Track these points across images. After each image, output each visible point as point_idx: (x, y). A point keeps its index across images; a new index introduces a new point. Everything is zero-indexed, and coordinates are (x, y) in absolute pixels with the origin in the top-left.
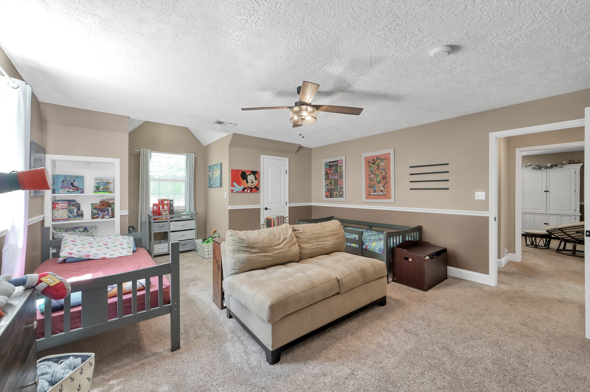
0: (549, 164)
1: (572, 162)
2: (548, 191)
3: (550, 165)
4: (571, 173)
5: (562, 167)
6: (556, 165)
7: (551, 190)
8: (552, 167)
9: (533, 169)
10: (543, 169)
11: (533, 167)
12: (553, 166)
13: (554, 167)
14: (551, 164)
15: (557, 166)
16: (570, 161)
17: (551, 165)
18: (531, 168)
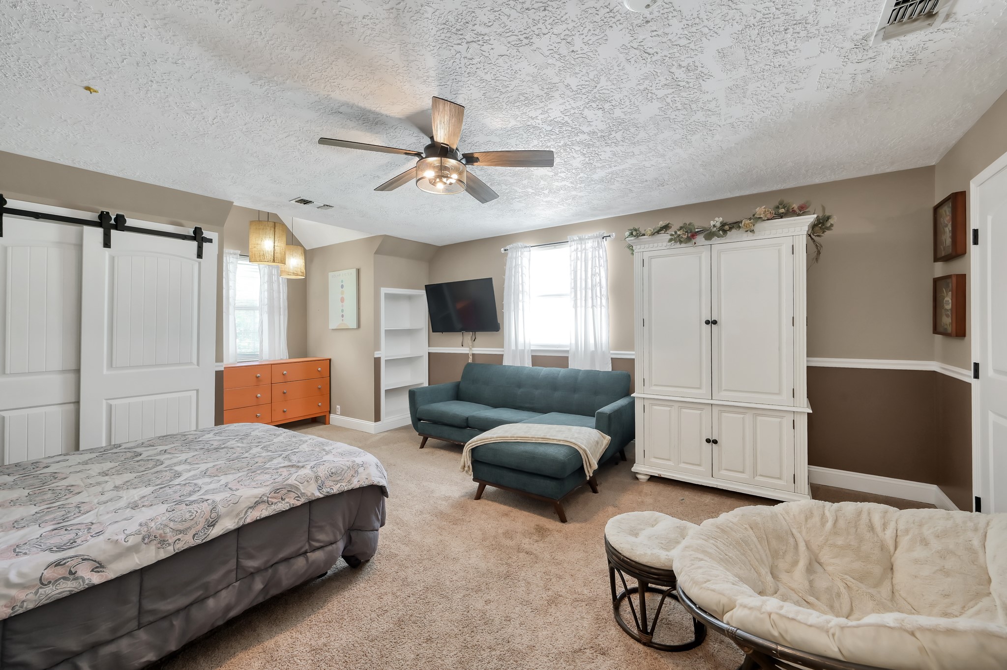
0: (717, 219)
1: (782, 211)
2: (715, 322)
3: (718, 225)
4: (779, 251)
5: (752, 231)
6: (736, 225)
7: (723, 320)
8: (725, 232)
9: (670, 240)
10: (700, 239)
11: (672, 235)
12: (727, 227)
13: (731, 229)
14: (721, 219)
15: (740, 227)
16: (778, 207)
17: (723, 225)
18: (665, 237)
